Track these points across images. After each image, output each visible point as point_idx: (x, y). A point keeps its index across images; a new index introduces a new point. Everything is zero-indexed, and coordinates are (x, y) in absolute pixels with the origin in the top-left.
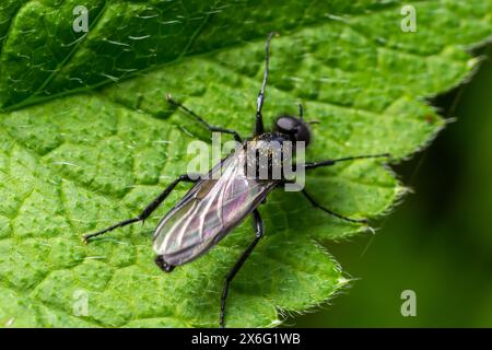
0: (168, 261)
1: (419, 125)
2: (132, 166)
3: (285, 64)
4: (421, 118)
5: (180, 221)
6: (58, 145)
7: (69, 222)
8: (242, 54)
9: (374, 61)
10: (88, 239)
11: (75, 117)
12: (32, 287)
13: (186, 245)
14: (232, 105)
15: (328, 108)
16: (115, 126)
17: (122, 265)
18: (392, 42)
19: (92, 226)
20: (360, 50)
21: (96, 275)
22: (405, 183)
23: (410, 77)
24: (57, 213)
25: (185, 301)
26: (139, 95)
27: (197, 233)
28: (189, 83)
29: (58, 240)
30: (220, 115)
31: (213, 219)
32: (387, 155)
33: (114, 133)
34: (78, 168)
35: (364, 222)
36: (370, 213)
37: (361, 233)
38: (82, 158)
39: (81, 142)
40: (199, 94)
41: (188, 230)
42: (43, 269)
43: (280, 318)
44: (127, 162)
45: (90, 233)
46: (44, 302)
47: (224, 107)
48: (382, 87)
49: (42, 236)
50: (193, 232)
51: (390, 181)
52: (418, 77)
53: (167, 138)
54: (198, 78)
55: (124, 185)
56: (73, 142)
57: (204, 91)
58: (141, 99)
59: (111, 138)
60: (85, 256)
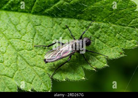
0: (47, 60)
1: (118, 53)
2: (52, 36)
3: (94, 28)
4: (119, 52)
5: (52, 53)
6: (39, 25)
7: (33, 41)
8: (86, 22)
9: (115, 36)
10: (35, 46)
11: (46, 21)
12: (19, 51)
13: (52, 58)
14: (79, 32)
15: (100, 41)
16: (53, 26)
17: (39, 54)
18: (120, 34)
19: (37, 44)
20: (113, 32)
21: (33, 54)
22: (108, 64)
23: (121, 43)
24: (32, 39)
25: (48, 67)
26: (61, 22)
27: (55, 57)
28: (72, 24)
29: (29, 44)
30: (75, 33)
31: (60, 55)
32: (107, 57)
33: (52, 28)
34: (41, 31)
35: (95, 68)
36: (97, 67)
37: (93, 70)
38: (43, 30)
39: (44, 27)
40: (73, 27)
41: (53, 55)
42: (23, 48)
43: (66, 79)
44: (51, 35)
45: (36, 45)
46: (20, 55)
47: (77, 32)
48: (114, 42)
49: (26, 42)
50: (54, 56)
51: (105, 62)
52: (123, 43)
53: (62, 33)
54: (75, 24)
55: (48, 39)
56: (42, 26)
57: (75, 27)
58: (61, 23)
59: (51, 28)
60: (33, 49)
